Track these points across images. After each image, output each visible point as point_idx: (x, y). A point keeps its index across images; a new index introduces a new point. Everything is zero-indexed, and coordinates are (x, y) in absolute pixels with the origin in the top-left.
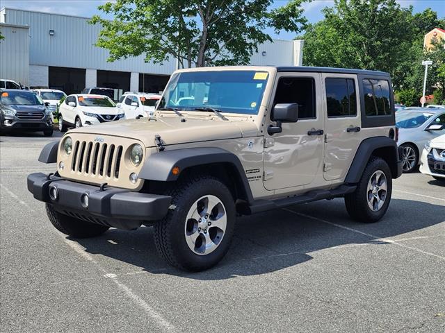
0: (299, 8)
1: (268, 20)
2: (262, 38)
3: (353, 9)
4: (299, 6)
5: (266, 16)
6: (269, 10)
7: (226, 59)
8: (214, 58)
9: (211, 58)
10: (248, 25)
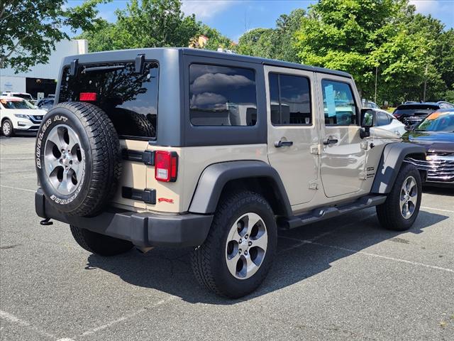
0: (94, 9)
1: (63, 19)
2: (58, 36)
3: (144, 13)
4: (94, 6)
5: (62, 14)
6: (64, 8)
7: (23, 57)
8: (9, 55)
9: (6, 54)
10: (44, 22)
